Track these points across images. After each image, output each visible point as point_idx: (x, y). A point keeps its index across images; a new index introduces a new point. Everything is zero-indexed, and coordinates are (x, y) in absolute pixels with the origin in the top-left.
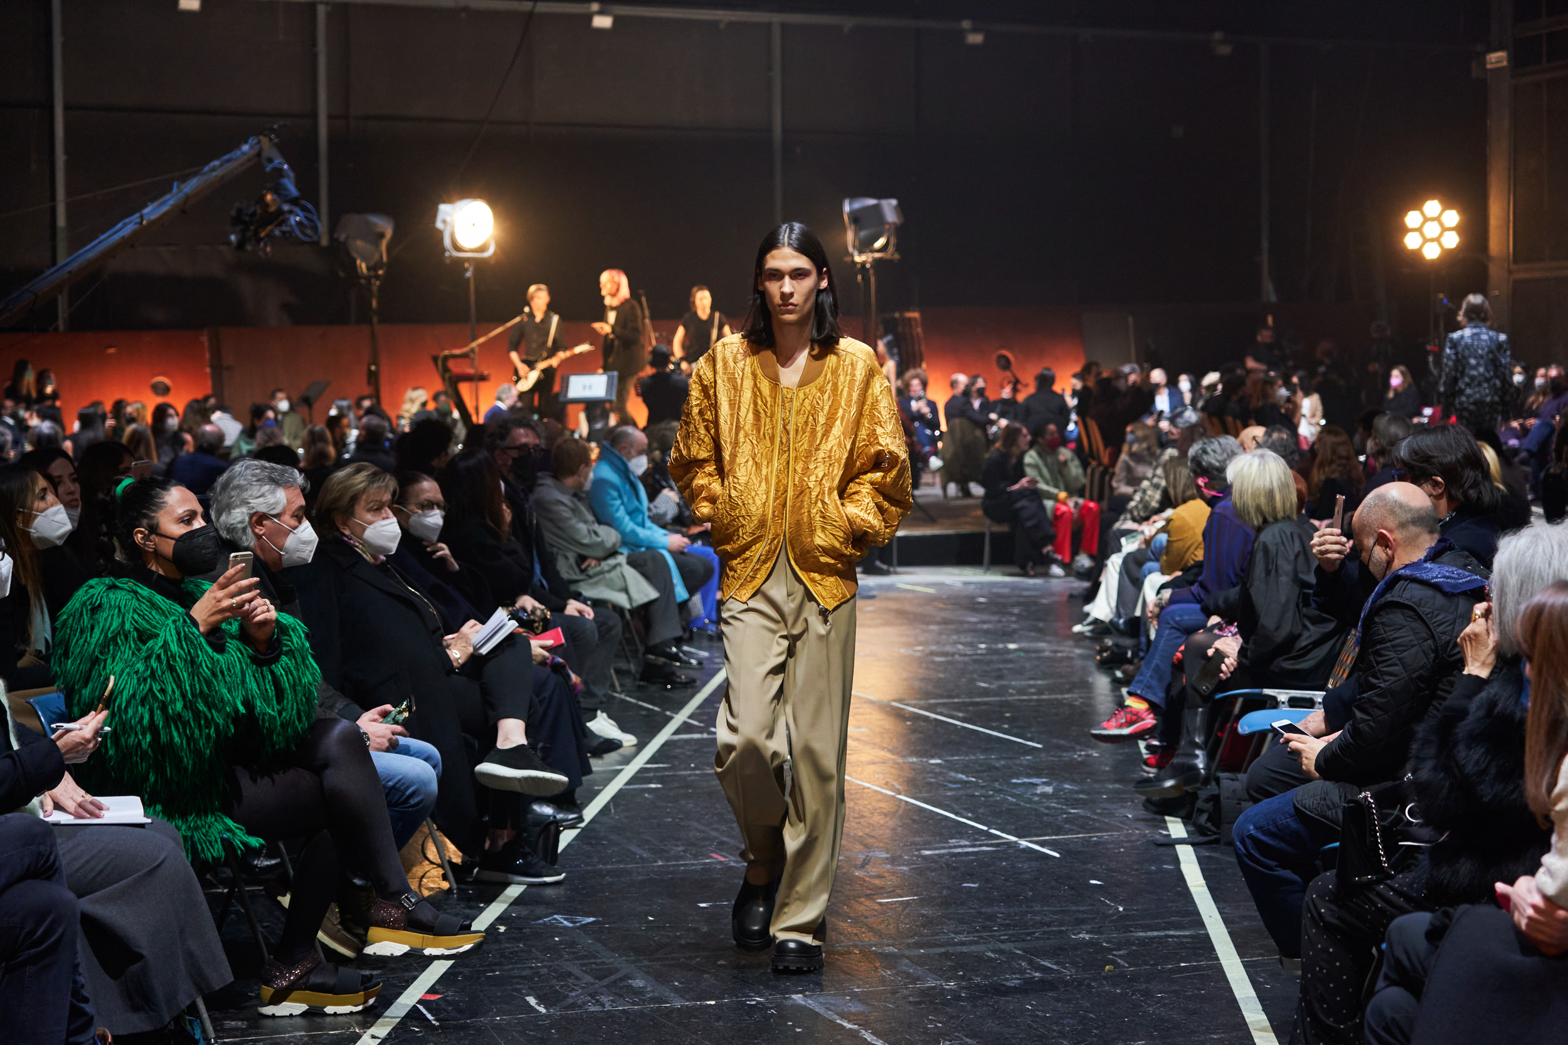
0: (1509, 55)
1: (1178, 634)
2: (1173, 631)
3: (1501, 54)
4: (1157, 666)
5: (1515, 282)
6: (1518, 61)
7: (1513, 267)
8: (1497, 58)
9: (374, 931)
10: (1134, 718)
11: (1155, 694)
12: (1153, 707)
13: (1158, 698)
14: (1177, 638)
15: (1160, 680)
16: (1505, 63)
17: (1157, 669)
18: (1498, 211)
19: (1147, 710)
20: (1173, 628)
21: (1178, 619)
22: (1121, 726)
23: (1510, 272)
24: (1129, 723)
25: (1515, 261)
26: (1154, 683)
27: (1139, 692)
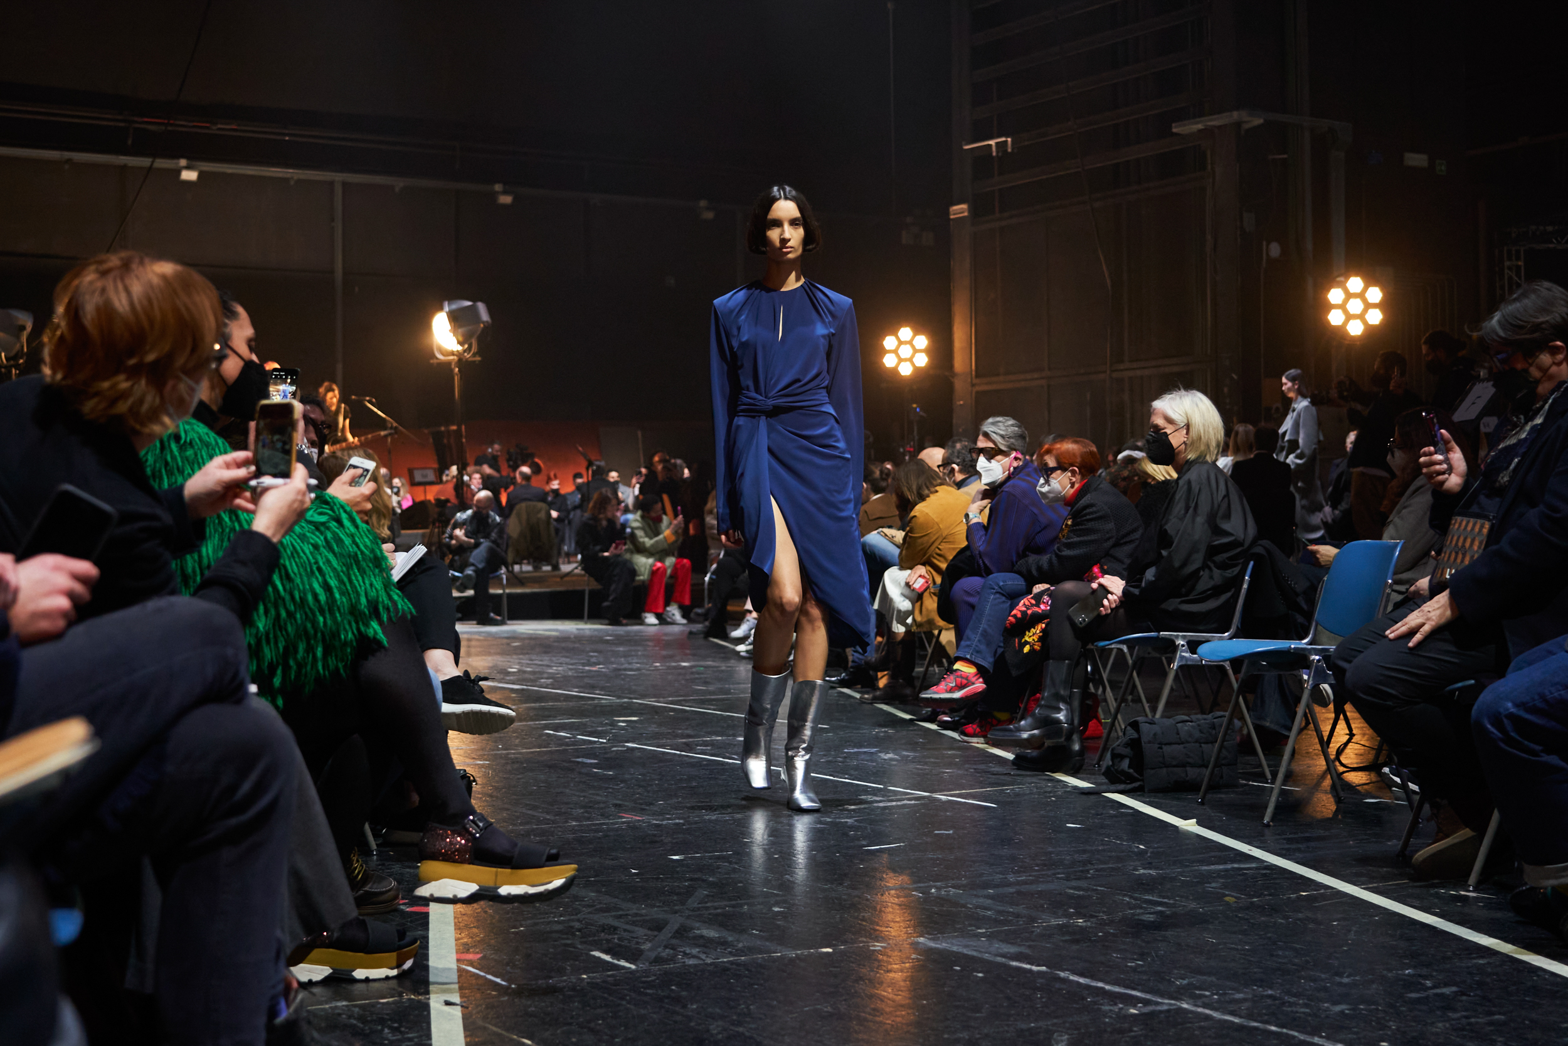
0: (969, 207)
1: (1004, 599)
2: (998, 595)
3: (964, 206)
4: (985, 631)
5: (977, 392)
6: (977, 212)
7: (975, 381)
8: (960, 210)
9: (428, 867)
10: (965, 681)
11: (984, 659)
12: (982, 671)
13: (987, 662)
14: (1004, 602)
15: (988, 644)
16: (966, 214)
17: (985, 634)
18: (961, 335)
19: (976, 675)
20: (997, 592)
21: (1001, 584)
22: (951, 690)
23: (973, 385)
24: (960, 687)
25: (977, 376)
26: (983, 647)
27: (968, 657)
